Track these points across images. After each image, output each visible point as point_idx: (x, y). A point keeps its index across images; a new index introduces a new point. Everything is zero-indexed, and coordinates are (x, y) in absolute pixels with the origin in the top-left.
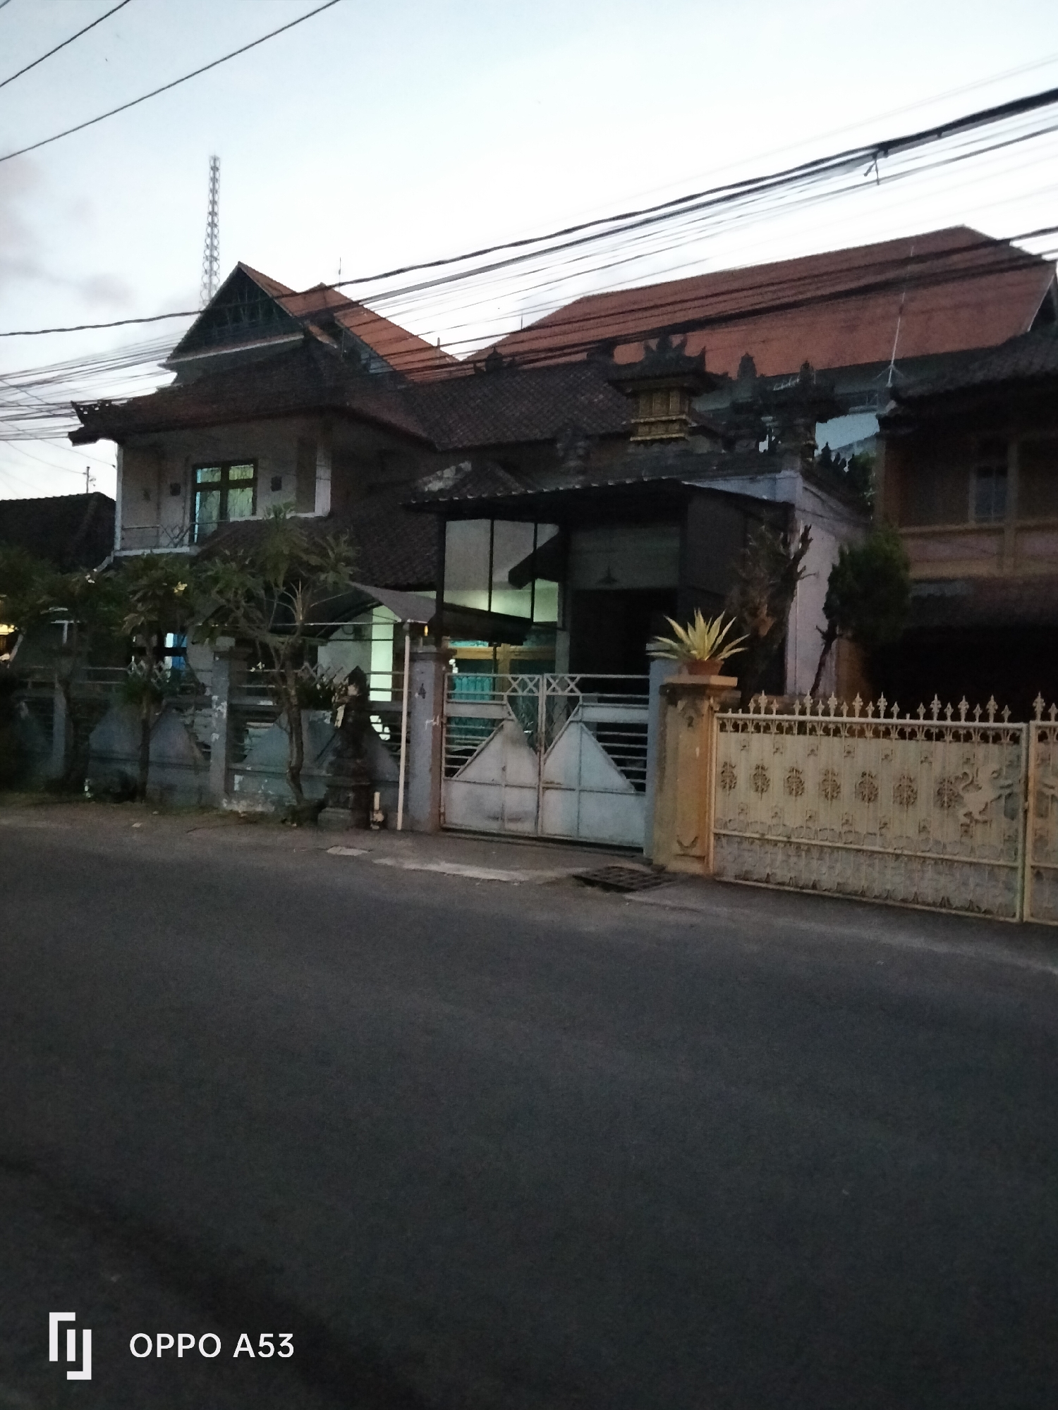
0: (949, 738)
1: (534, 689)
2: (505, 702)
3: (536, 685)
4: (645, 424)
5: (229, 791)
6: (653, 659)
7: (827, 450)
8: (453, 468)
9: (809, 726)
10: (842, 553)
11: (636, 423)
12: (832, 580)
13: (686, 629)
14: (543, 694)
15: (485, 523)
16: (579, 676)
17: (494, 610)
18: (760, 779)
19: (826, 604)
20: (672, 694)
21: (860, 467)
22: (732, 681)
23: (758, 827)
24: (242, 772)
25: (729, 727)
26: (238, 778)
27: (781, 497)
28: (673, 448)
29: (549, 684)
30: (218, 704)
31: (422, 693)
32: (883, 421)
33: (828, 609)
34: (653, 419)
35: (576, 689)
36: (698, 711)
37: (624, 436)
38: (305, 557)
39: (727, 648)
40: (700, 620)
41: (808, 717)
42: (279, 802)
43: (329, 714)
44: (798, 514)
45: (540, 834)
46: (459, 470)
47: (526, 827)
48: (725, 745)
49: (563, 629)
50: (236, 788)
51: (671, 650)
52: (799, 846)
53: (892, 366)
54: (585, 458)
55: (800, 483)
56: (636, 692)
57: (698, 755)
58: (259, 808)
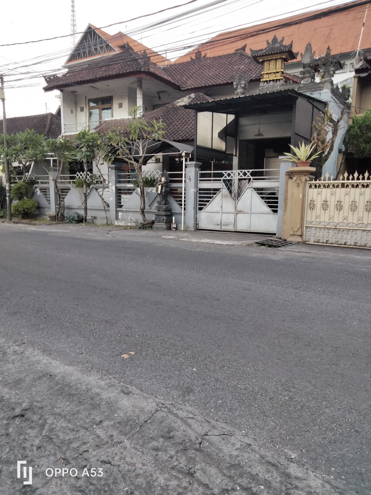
2: (222, 181)
3: (234, 175)
4: (267, 74)
5: (117, 218)
6: (281, 162)
9: (346, 184)
11: (263, 74)
14: (236, 178)
15: (210, 114)
16: (251, 171)
17: (213, 148)
18: (325, 205)
20: (291, 174)
22: (314, 169)
24: (121, 211)
25: (313, 187)
26: (120, 214)
27: (323, 100)
28: (278, 83)
29: (239, 174)
30: (111, 187)
31: (190, 179)
34: (270, 72)
35: (250, 176)
36: (301, 180)
37: (258, 79)
39: (313, 156)
41: (345, 181)
43: (155, 188)
45: (235, 230)
46: (190, 97)
47: (231, 228)
48: (312, 193)
50: (120, 217)
52: (340, 229)
55: (330, 94)
57: (301, 197)
58: (129, 224)
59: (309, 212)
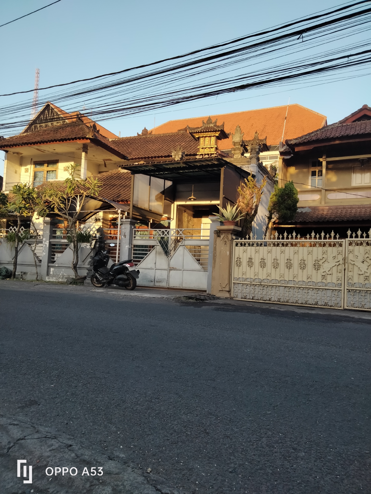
3: (168, 233)
4: (202, 148)
9: (268, 243)
11: (199, 148)
14: (170, 236)
16: (183, 229)
18: (250, 262)
20: (219, 233)
22: (240, 229)
23: (249, 280)
25: (239, 245)
26: (52, 269)
31: (125, 236)
34: (205, 147)
35: (182, 234)
36: (228, 238)
39: (238, 217)
41: (267, 240)
42: (68, 278)
43: (89, 244)
45: (168, 287)
48: (239, 251)
50: (51, 273)
52: (264, 286)
55: (257, 169)
57: (228, 254)
58: (60, 280)
59: (236, 268)
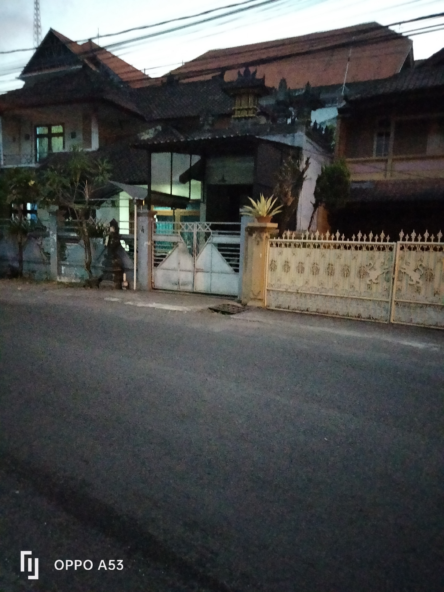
0: (364, 249)
1: (192, 229)
2: (179, 234)
3: (193, 227)
4: (239, 110)
5: (60, 273)
6: (242, 216)
7: (315, 123)
8: (153, 129)
9: (307, 244)
10: (322, 169)
11: (235, 109)
12: (318, 181)
13: (256, 203)
14: (195, 231)
15: (169, 154)
16: (210, 223)
17: (174, 193)
18: (286, 266)
19: (315, 192)
20: (251, 231)
21: (329, 131)
22: (276, 225)
23: (285, 287)
24: (64, 265)
25: (274, 245)
26: (63, 268)
27: (296, 144)
28: (250, 120)
29: (198, 227)
30: (52, 235)
31: (143, 230)
32: (340, 111)
33: (316, 194)
34: (241, 108)
35: (210, 229)
36: (261, 238)
37: (229, 115)
38: (88, 169)
39: (274, 211)
40: (262, 198)
41: (307, 241)
42: (82, 278)
43: (102, 240)
44: (304, 152)
45: (195, 291)
46: (156, 130)
47: (189, 288)
48: (272, 253)
49: (203, 202)
50: (63, 272)
51: (250, 212)
52: (301, 294)
53: (344, 85)
54: (212, 125)
55: (305, 138)
56: (235, 230)
57: (261, 257)
58: (73, 281)
59: (270, 273)
